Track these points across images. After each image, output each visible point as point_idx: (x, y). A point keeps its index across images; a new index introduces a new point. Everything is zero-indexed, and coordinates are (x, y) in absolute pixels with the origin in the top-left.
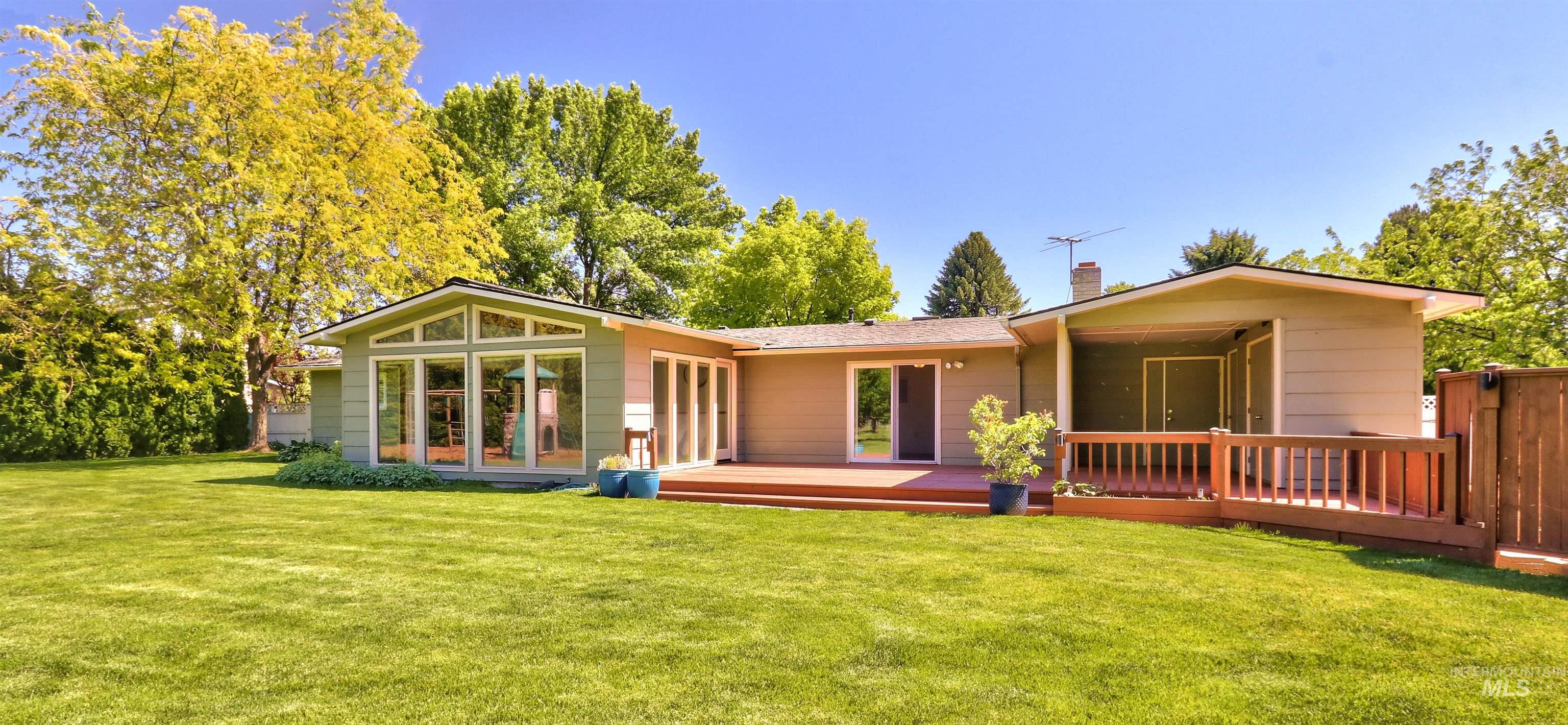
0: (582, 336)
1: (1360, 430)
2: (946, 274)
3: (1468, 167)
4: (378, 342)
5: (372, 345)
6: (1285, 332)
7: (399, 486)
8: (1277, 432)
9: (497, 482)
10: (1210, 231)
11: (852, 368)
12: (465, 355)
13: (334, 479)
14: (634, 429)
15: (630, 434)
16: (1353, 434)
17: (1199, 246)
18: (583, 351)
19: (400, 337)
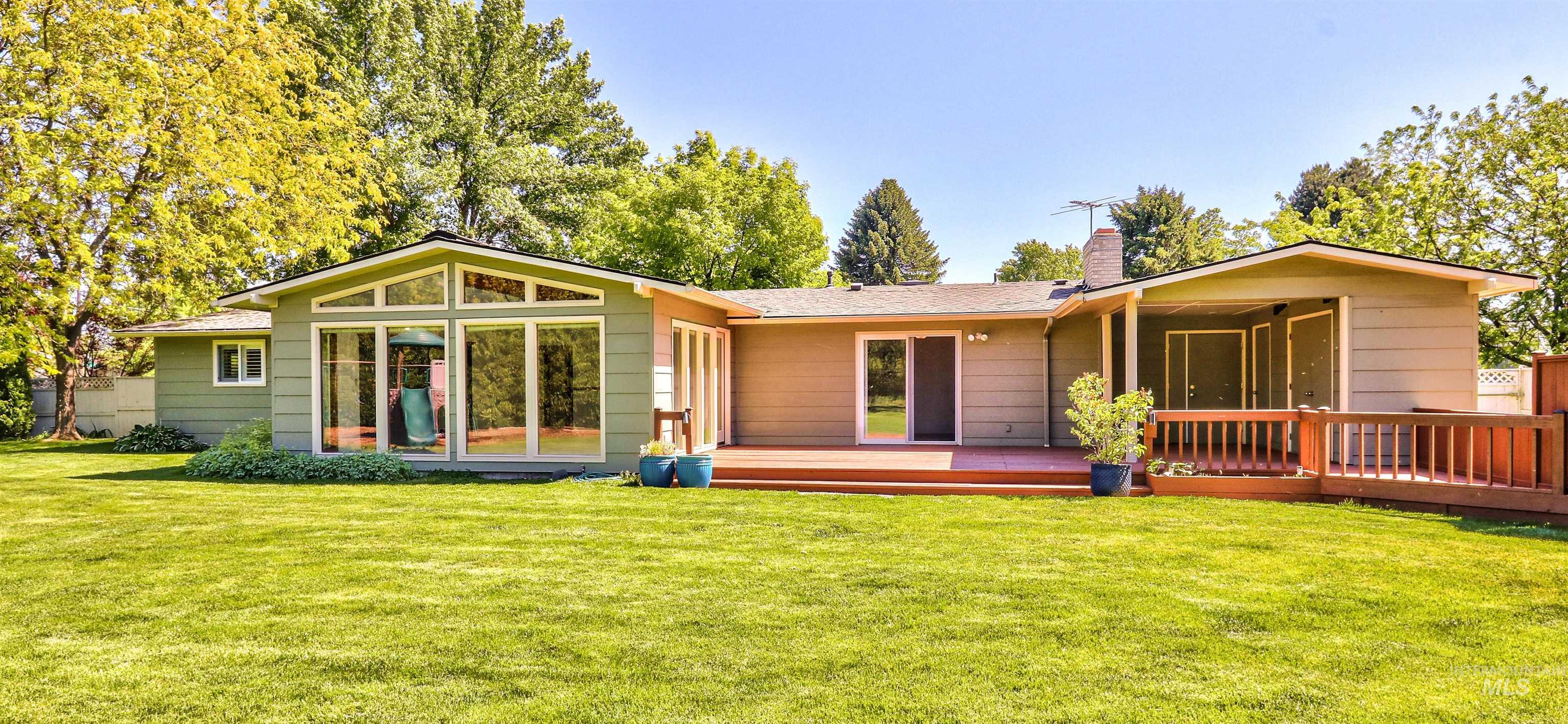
0: (601, 302)
1: (1421, 407)
2: (856, 227)
3: (1420, 132)
4: (321, 305)
5: (315, 309)
6: (1353, 309)
7: (369, 479)
8: (1344, 409)
9: (488, 473)
10: (1137, 188)
11: (862, 339)
12: (445, 323)
13: (279, 472)
14: (664, 410)
15: (659, 415)
16: (1415, 410)
17: (1126, 204)
18: (601, 319)
19: (353, 301)
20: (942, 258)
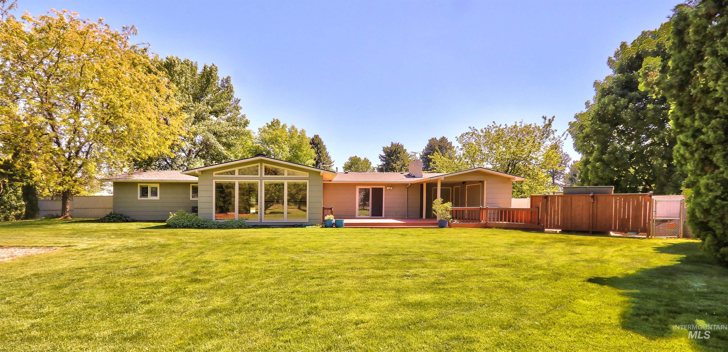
0: (308, 176)
4: (217, 174)
5: (214, 175)
6: (487, 183)
9: (272, 225)
11: (358, 188)
12: (259, 181)
14: (326, 207)
15: (324, 209)
17: (388, 147)
18: (308, 181)
19: (227, 173)
20: (332, 161)
